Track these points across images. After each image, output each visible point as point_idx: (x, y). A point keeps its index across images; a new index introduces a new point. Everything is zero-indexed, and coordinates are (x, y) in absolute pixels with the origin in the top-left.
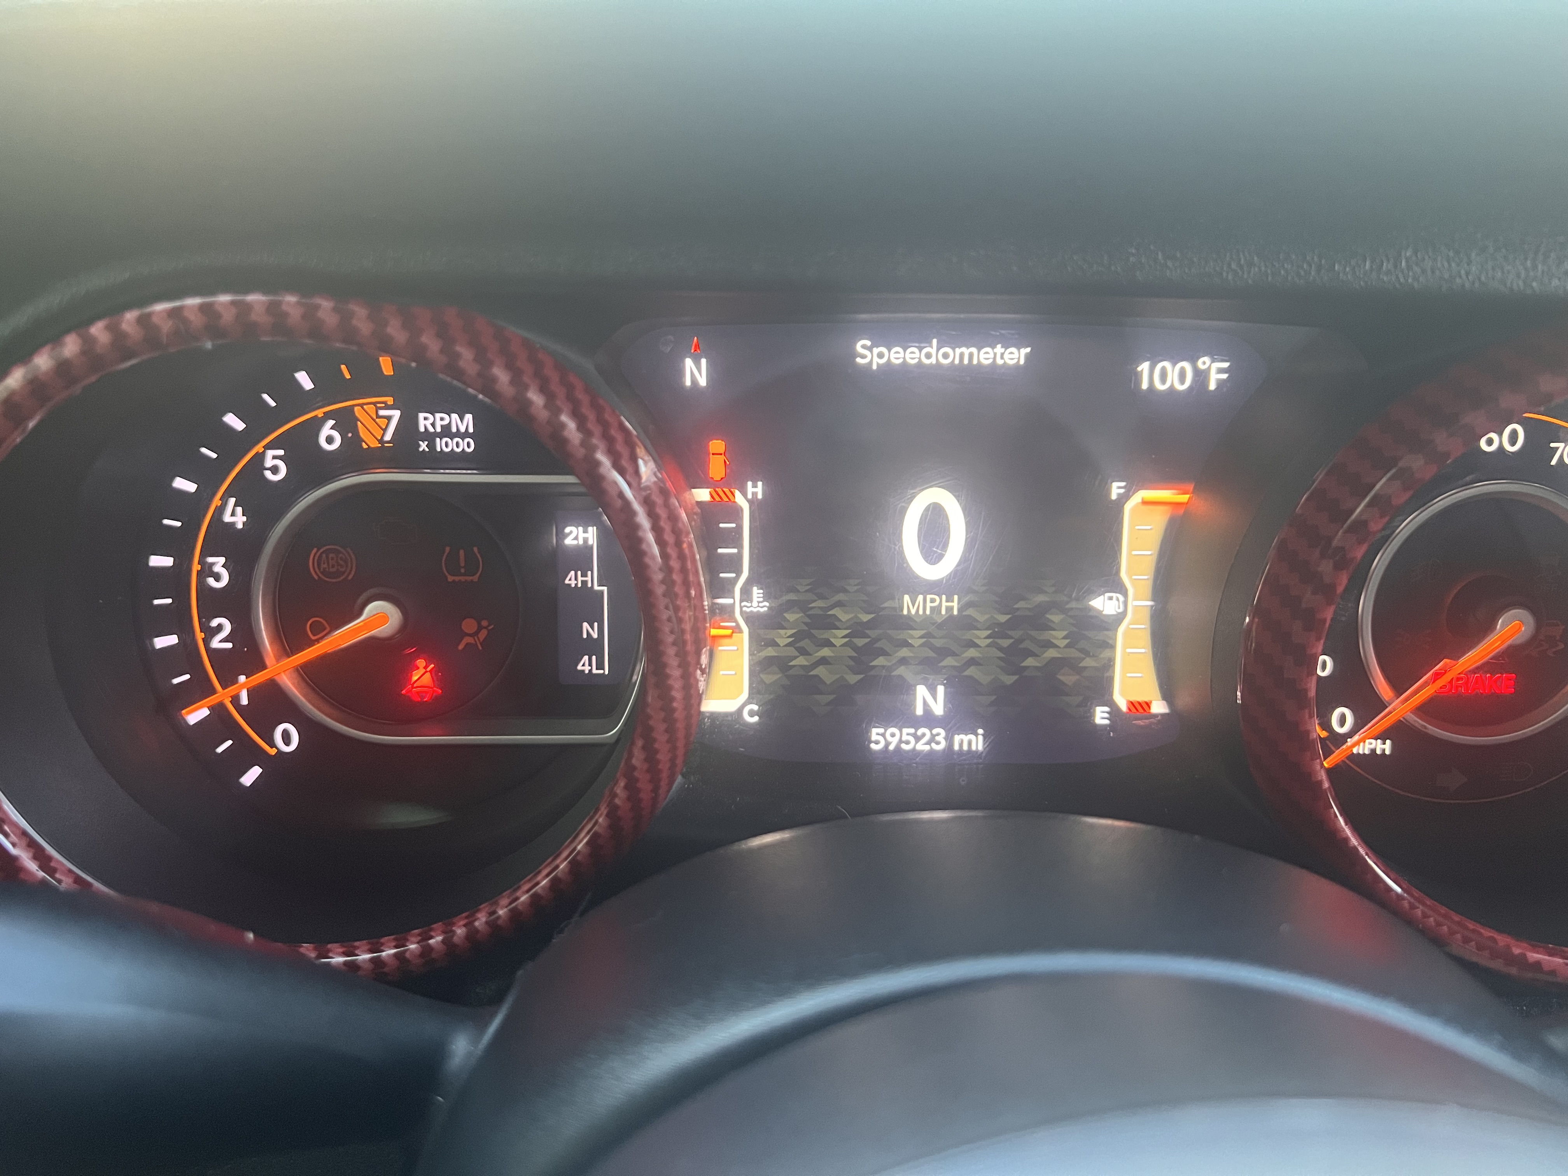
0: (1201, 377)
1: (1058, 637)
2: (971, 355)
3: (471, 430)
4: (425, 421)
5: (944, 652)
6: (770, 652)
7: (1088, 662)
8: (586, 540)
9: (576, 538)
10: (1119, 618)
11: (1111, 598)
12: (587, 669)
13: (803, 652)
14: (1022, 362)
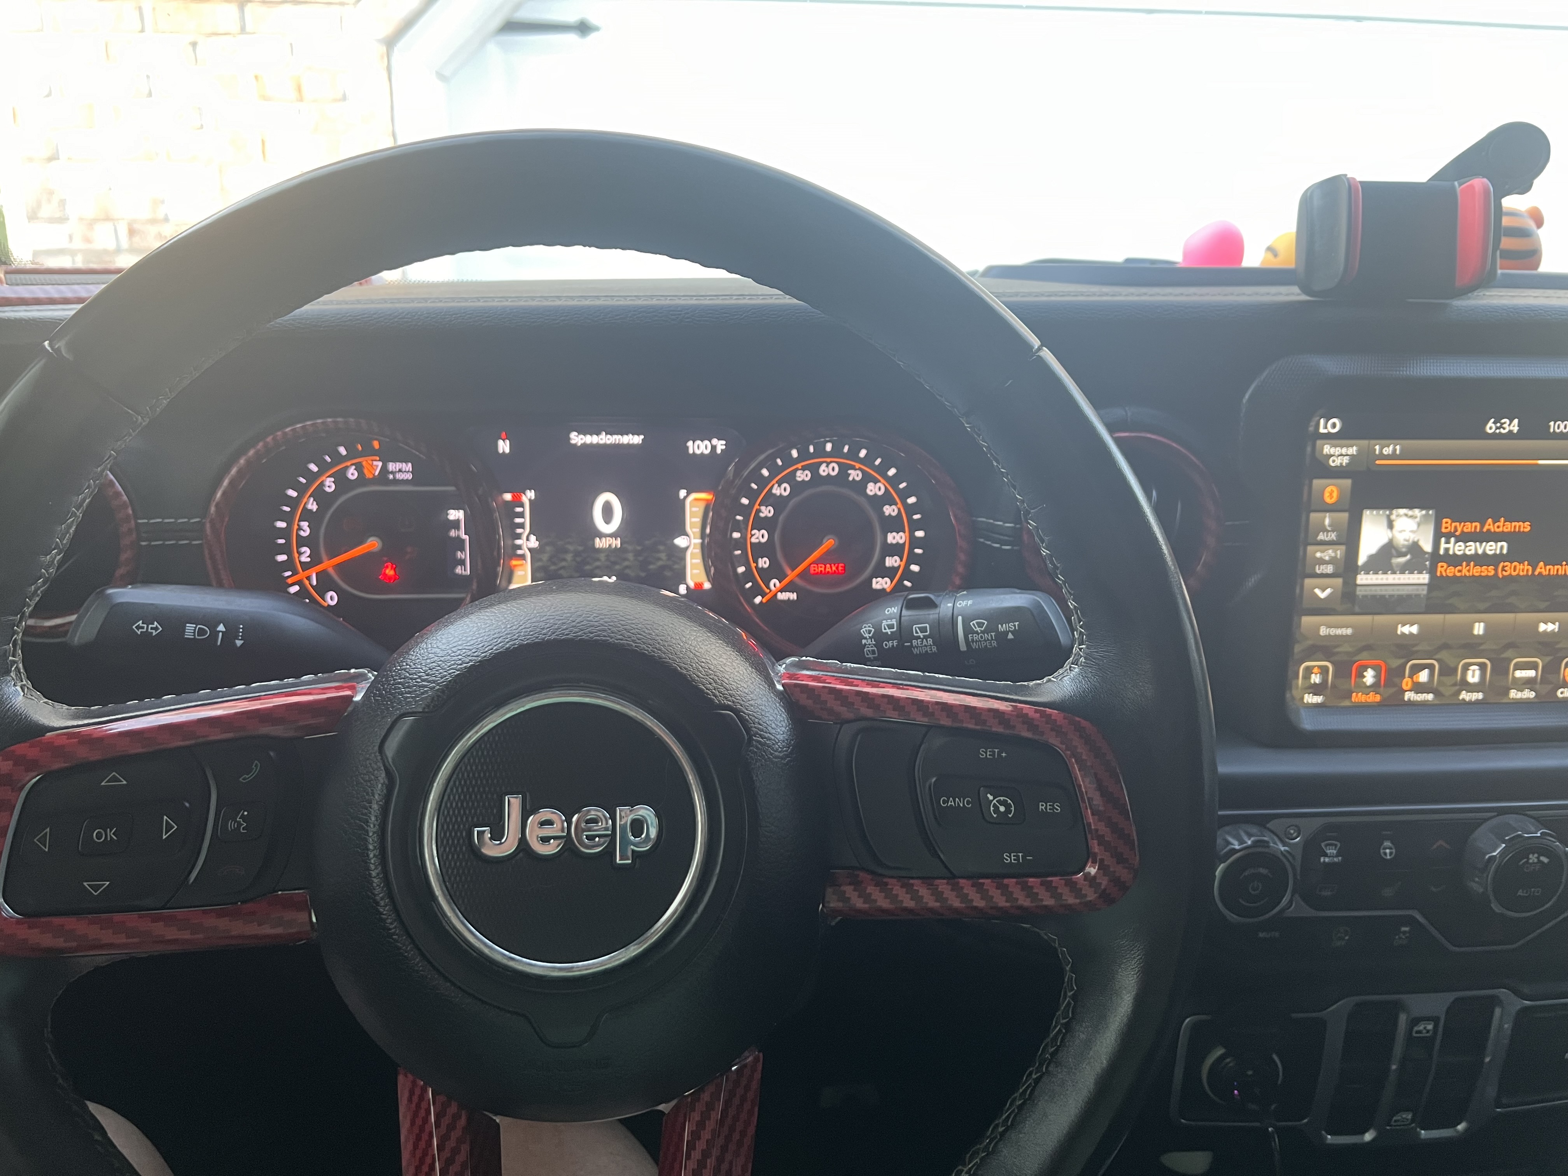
0: (714, 448)
1: (663, 556)
2: (619, 440)
3: (411, 470)
4: (391, 466)
5: (615, 563)
6: (540, 564)
7: (676, 566)
8: (459, 517)
9: (455, 515)
10: (687, 548)
11: (684, 539)
12: (460, 572)
13: (554, 564)
14: (641, 442)
